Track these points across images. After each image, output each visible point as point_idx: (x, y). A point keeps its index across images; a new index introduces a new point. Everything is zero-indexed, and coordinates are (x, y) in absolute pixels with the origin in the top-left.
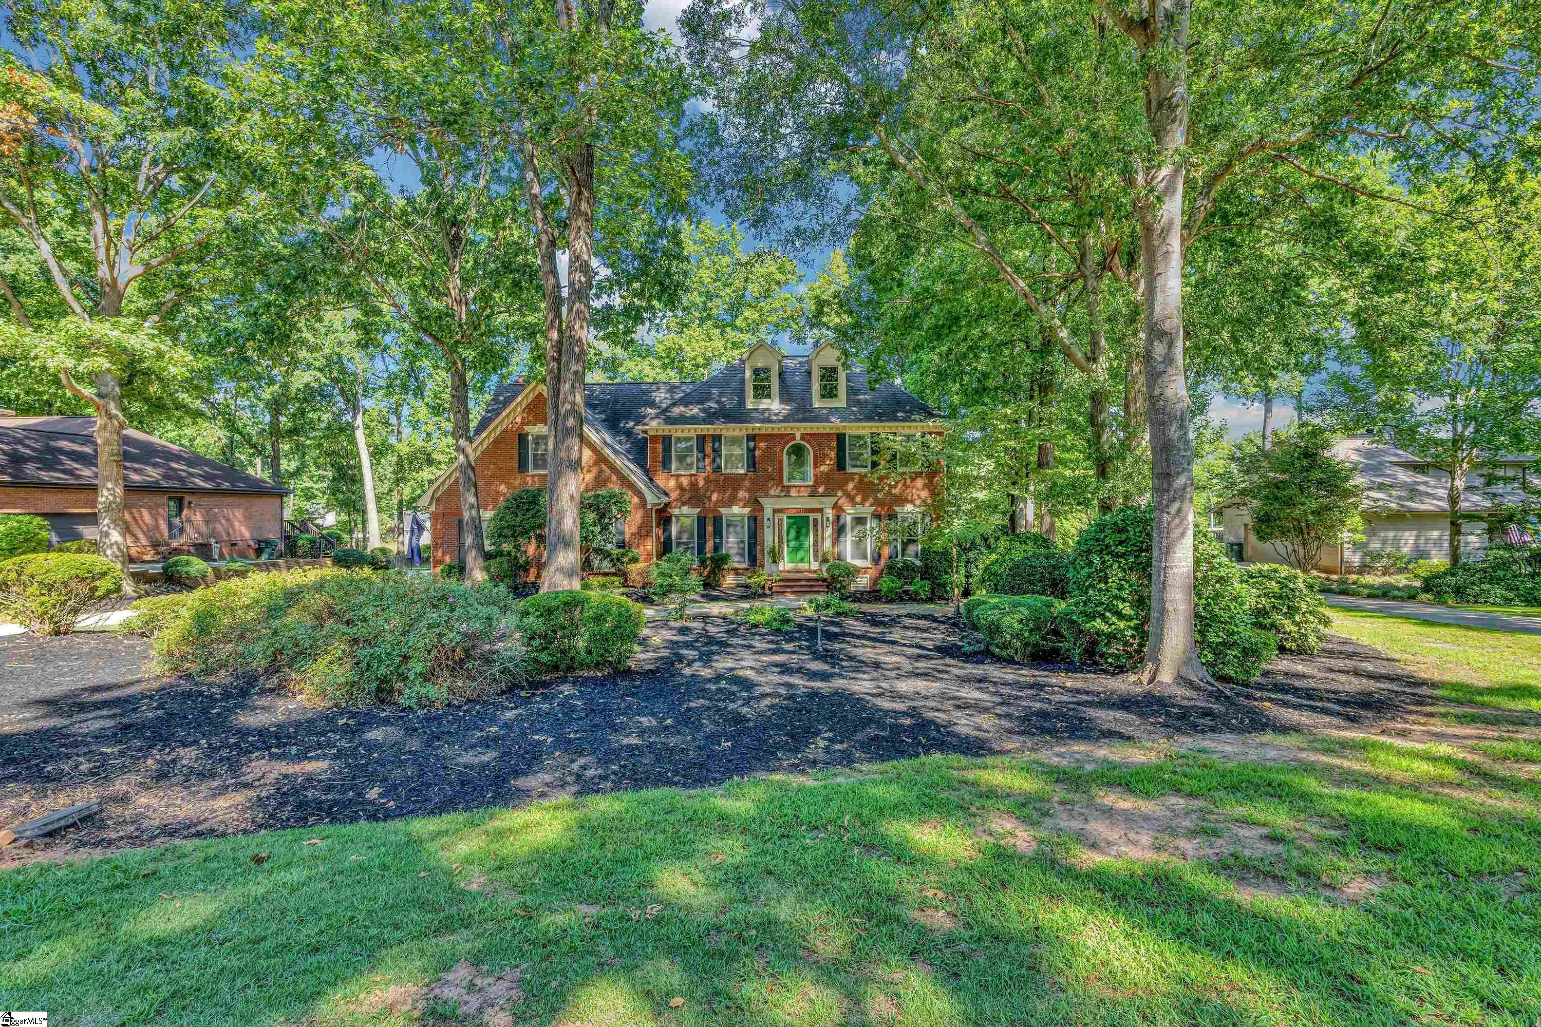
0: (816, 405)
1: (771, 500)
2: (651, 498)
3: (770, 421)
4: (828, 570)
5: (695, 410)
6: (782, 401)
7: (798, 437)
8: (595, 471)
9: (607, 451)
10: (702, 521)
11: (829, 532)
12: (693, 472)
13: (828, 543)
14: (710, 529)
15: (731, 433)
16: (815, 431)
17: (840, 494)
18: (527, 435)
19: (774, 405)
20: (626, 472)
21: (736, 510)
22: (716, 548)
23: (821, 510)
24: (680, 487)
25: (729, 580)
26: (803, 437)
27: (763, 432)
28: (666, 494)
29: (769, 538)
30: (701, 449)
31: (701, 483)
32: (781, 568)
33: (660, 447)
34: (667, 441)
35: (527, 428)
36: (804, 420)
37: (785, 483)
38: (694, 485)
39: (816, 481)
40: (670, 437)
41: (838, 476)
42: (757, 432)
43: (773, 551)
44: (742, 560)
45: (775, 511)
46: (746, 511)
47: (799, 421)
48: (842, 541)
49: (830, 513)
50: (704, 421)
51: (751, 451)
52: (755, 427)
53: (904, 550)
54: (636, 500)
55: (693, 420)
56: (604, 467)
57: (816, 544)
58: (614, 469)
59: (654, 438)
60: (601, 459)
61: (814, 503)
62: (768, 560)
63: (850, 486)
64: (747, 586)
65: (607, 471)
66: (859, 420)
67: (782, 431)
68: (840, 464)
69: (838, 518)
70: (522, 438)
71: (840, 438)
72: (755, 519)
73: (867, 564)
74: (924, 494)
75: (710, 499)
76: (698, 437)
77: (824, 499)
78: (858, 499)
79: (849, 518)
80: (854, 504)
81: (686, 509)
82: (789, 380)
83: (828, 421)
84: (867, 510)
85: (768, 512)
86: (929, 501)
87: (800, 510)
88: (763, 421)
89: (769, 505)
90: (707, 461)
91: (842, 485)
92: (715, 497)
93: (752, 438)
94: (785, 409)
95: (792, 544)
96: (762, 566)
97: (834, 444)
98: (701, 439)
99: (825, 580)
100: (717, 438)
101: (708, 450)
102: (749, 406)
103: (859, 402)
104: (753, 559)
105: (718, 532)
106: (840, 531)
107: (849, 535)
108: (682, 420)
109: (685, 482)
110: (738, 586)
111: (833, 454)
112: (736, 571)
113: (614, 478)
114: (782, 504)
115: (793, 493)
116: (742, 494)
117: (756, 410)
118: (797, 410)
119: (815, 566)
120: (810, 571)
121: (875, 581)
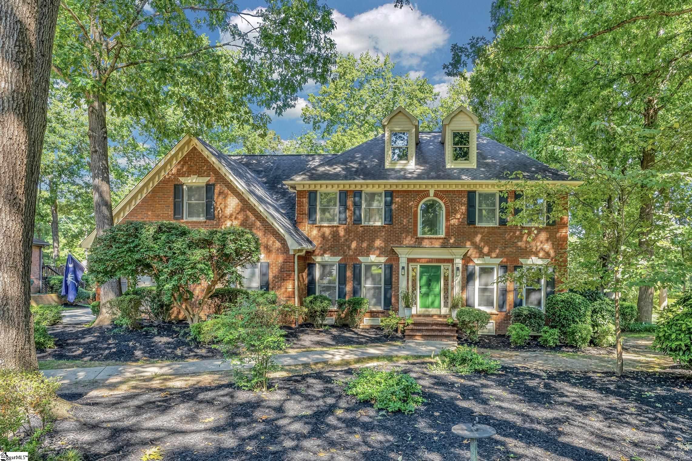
0: (448, 166)
1: (407, 250)
2: (292, 245)
3: (405, 178)
4: (459, 316)
5: (338, 169)
6: (417, 163)
7: (432, 193)
8: (240, 217)
9: (253, 200)
10: (342, 269)
11: (458, 280)
12: (335, 224)
13: (457, 289)
14: (349, 274)
15: (370, 190)
16: (448, 188)
17: (468, 244)
18: (182, 185)
19: (412, 165)
20: (270, 220)
21: (373, 258)
22: (355, 292)
23: (451, 261)
24: (323, 237)
25: (366, 322)
26: (436, 195)
27: (400, 188)
28: (311, 242)
29: (403, 284)
30: (343, 204)
31: (342, 233)
32: (414, 311)
33: (305, 200)
34: (312, 195)
35: (182, 180)
36: (438, 177)
37: (419, 235)
38: (335, 235)
39: (447, 233)
40: (315, 192)
41: (468, 229)
42: (394, 188)
43: (406, 297)
44: (378, 303)
45: (410, 260)
46: (383, 259)
47: (433, 178)
48: (470, 288)
49: (459, 262)
50: (346, 178)
51: (388, 205)
52: (391, 184)
53: (527, 298)
54: (278, 244)
55: (336, 177)
56: (249, 214)
57: (446, 290)
58: (258, 216)
59: (301, 193)
60: (246, 206)
61: (445, 254)
62: (402, 304)
63: (478, 239)
64: (379, 328)
65: (252, 218)
66: (489, 178)
67: (417, 188)
68: (470, 219)
69: (465, 267)
70: (178, 189)
71: (471, 195)
72: (391, 267)
73: (494, 311)
74: (547, 247)
75: (349, 247)
76: (341, 192)
77: (455, 250)
78: (486, 250)
79: (477, 268)
80: (482, 255)
81: (327, 257)
82: (424, 149)
83: (459, 178)
84: (494, 261)
85: (403, 262)
86: (552, 253)
87: (431, 260)
88: (399, 178)
89: (404, 255)
90: (348, 213)
91: (470, 237)
92: (354, 245)
93: (390, 194)
94: (419, 169)
95: (424, 290)
96: (396, 310)
97: (465, 200)
98: (344, 195)
99: (454, 325)
100: (358, 194)
101: (350, 202)
102: (387, 165)
103: (487, 165)
104: (388, 303)
105: (357, 278)
106: (469, 278)
107: (477, 282)
108: (325, 176)
109: (327, 231)
110: (372, 327)
111: (464, 208)
112: (373, 314)
113: (258, 224)
114: (416, 254)
115: (426, 243)
116: (378, 243)
117: (393, 170)
118: (431, 169)
119: (444, 311)
120: (440, 316)
121: (501, 325)
